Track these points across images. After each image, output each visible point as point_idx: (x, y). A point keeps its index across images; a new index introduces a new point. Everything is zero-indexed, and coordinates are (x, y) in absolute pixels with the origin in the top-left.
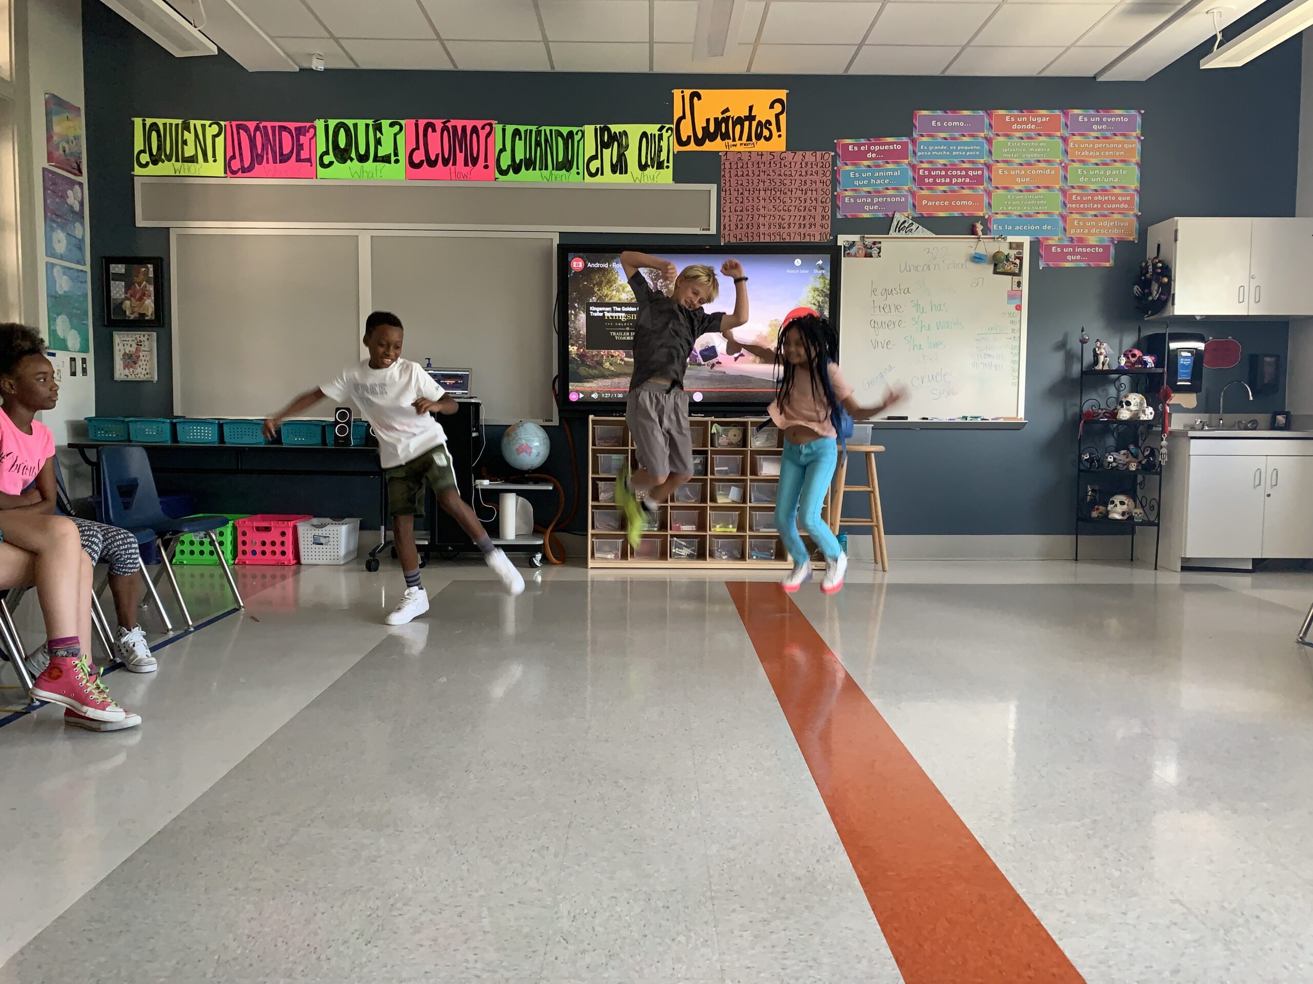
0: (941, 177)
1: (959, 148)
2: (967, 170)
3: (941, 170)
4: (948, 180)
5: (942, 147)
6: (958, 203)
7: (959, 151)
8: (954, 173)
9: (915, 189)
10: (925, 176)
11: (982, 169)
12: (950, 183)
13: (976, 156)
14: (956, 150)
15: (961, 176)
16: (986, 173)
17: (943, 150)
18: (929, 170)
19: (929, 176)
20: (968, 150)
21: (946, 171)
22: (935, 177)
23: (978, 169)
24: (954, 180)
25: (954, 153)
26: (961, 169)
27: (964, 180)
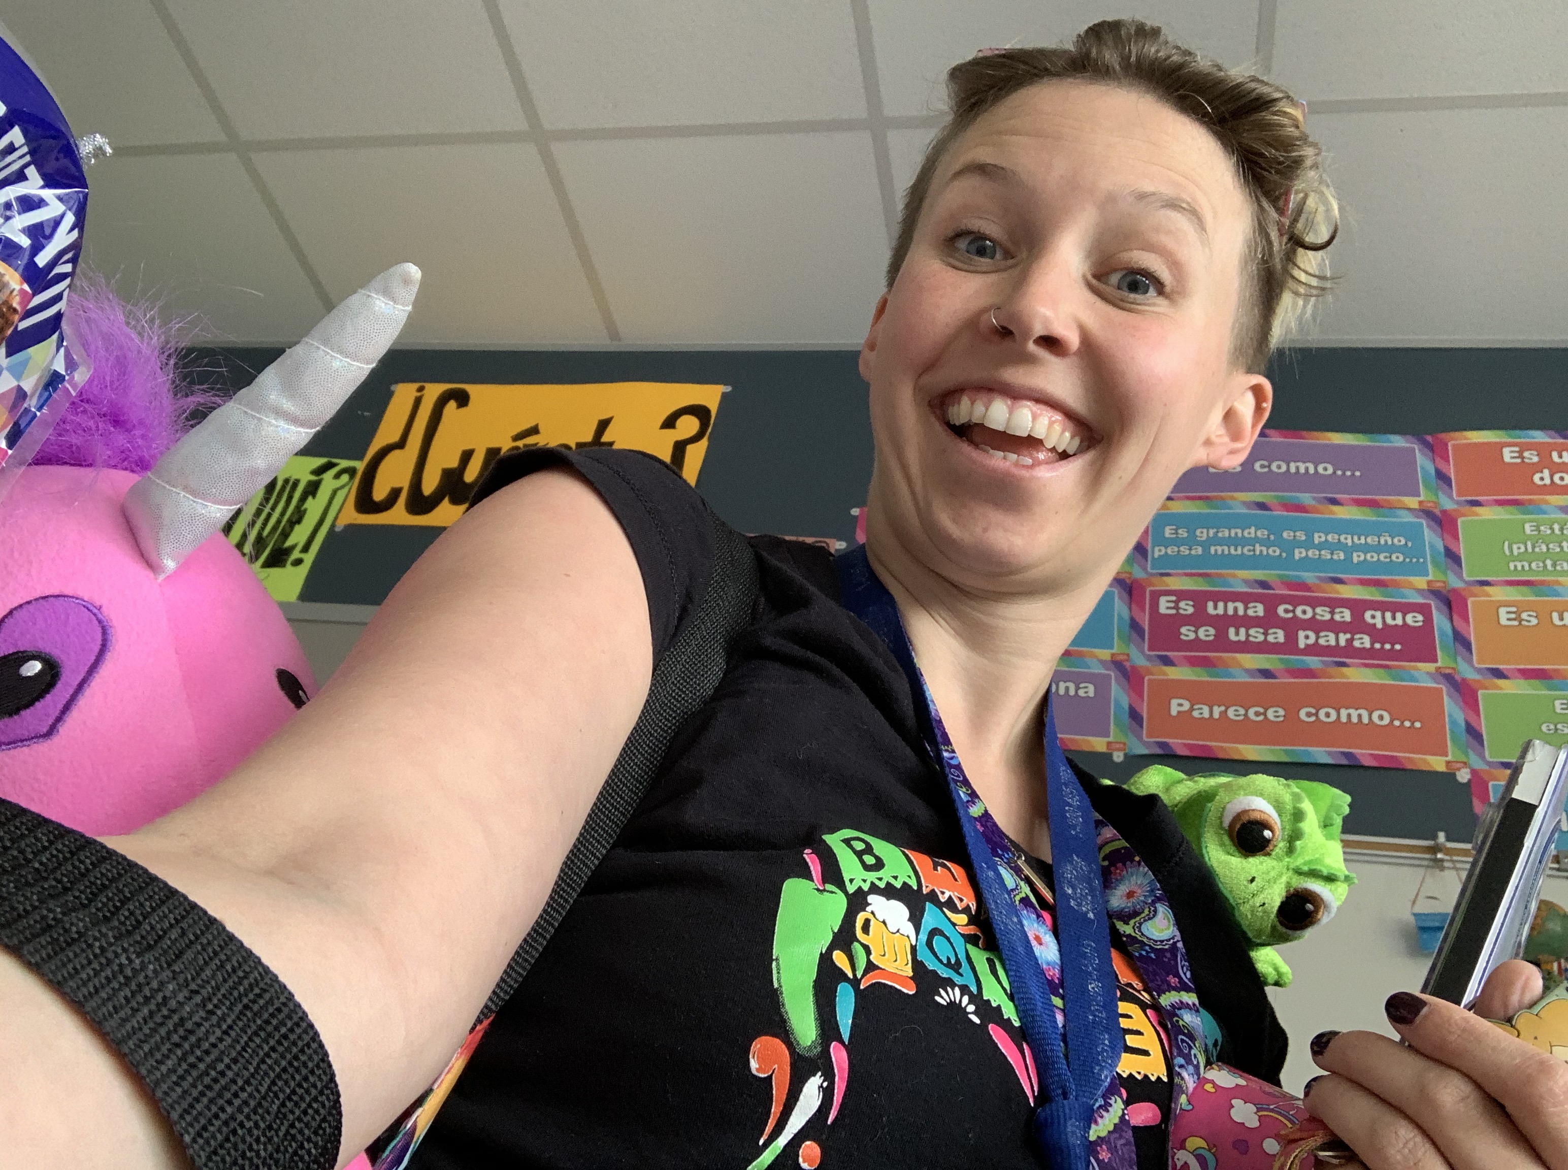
0: (1248, 622)
1: (1318, 538)
2: (1358, 607)
3: (1245, 598)
4: (1278, 636)
5: (1251, 532)
6: (1329, 715)
7: (1320, 547)
8: (1304, 612)
9: (1139, 659)
10: (1181, 620)
11: (1424, 610)
12: (1290, 646)
13: (1390, 567)
14: (1308, 544)
15: (1336, 627)
16: (1440, 620)
17: (1253, 542)
18: (1200, 599)
19: (1199, 619)
20: (1356, 548)
21: (1271, 604)
22: (1222, 623)
23: (1406, 608)
24: (1305, 638)
25: (1299, 554)
26: (1333, 604)
27: (1350, 642)
